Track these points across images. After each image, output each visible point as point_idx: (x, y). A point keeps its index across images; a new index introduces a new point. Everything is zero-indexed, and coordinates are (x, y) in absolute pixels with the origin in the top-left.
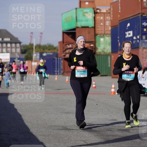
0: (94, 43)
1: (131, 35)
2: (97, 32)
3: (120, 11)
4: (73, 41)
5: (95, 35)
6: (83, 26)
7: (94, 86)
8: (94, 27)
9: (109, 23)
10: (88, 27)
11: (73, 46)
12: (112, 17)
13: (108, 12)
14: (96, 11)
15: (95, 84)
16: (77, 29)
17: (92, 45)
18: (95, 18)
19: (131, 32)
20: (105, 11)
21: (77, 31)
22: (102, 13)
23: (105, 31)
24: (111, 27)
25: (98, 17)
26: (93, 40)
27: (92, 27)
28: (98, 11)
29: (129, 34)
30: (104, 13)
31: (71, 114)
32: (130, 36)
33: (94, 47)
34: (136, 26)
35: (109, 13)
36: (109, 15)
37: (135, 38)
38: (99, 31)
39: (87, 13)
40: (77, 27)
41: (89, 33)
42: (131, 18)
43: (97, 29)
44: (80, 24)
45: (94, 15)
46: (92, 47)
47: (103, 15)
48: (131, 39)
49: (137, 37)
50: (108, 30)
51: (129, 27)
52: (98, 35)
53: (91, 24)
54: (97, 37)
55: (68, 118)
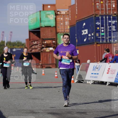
0: (56, 39)
1: (87, 33)
2: (58, 31)
3: (77, 13)
4: (38, 38)
5: (57, 33)
6: (46, 26)
7: (56, 76)
8: (56, 27)
9: (68, 23)
10: (50, 27)
11: (38, 42)
12: (70, 18)
13: (67, 13)
14: (57, 13)
15: (57, 74)
16: (41, 29)
17: (54, 42)
18: (56, 19)
19: (86, 30)
20: (64, 13)
21: (41, 30)
22: (62, 14)
23: (64, 30)
24: (70, 26)
25: (58, 18)
26: (55, 37)
27: (54, 27)
28: (59, 13)
29: (85, 32)
30: (64, 15)
31: (37, 100)
32: (85, 34)
33: (56, 44)
34: (90, 25)
35: (68, 15)
36: (67, 16)
37: (89, 35)
38: (59, 29)
39: (49, 14)
40: (41, 27)
41: (51, 31)
42: (86, 19)
43: (58, 28)
44: (43, 24)
45: (55, 16)
46: (54, 43)
47: (63, 16)
48: (86, 36)
49: (91, 34)
50: (67, 29)
51: (84, 26)
52: (59, 33)
53: (53, 24)
54: (58, 35)
55: (34, 103)
